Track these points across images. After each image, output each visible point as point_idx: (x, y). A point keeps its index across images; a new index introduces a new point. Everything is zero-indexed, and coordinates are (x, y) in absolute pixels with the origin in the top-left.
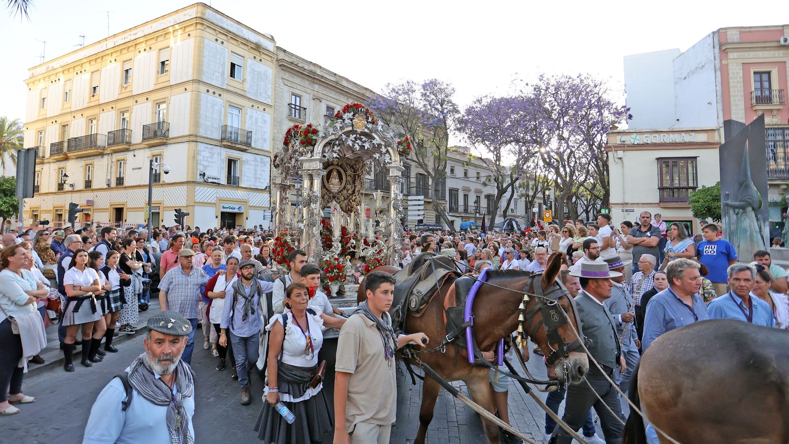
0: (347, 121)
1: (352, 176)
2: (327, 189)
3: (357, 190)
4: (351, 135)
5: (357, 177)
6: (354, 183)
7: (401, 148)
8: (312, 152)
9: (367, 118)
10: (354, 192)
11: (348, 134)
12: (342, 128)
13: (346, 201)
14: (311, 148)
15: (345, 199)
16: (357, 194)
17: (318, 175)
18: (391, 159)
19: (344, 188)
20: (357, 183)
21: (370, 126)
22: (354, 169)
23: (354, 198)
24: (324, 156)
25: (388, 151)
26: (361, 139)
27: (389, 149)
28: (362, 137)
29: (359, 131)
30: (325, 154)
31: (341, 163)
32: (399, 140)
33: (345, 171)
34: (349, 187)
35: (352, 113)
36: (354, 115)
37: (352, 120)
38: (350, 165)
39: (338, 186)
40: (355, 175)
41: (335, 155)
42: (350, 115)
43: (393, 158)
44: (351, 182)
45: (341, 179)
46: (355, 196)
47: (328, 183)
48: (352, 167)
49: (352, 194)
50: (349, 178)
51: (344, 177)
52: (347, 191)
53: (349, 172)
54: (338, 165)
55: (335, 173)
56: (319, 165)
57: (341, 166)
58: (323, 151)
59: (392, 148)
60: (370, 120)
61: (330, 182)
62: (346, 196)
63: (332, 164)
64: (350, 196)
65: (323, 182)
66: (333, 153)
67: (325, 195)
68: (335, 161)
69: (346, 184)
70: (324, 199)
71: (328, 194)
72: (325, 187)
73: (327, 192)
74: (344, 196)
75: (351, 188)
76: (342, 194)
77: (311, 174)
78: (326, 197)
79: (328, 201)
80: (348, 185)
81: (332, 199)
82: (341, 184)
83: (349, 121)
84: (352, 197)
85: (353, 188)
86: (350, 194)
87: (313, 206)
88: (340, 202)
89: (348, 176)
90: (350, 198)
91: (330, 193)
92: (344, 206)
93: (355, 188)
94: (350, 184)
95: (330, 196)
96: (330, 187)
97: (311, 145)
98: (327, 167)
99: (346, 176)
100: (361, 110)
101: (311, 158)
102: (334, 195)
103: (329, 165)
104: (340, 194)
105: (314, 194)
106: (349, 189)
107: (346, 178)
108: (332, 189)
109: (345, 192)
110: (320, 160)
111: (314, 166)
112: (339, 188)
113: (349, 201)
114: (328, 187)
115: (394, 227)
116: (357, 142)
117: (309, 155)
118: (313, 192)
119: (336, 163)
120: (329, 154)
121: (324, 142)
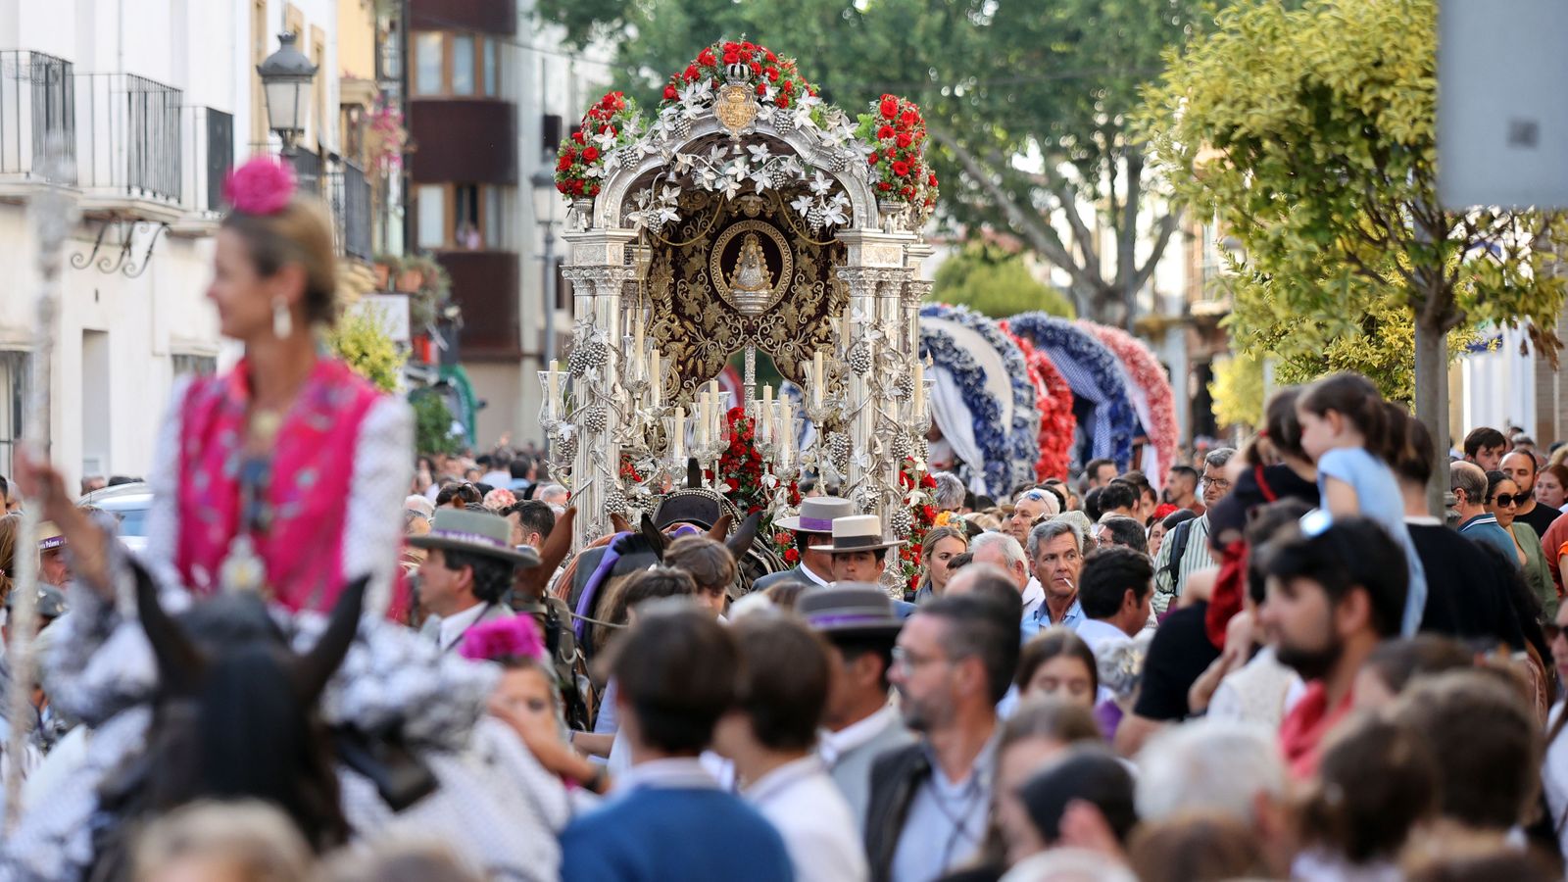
0: (693, 110)
1: (817, 252)
2: (723, 304)
3: (834, 300)
4: (714, 149)
5: (834, 253)
6: (824, 274)
7: (877, 177)
8: (591, 212)
9: (760, 91)
10: (823, 309)
11: (701, 146)
12: (676, 134)
13: (792, 344)
14: (587, 202)
15: (790, 335)
16: (833, 313)
17: (607, 281)
18: (849, 211)
19: (787, 297)
20: (837, 275)
21: (770, 113)
23: (824, 329)
25: (837, 187)
26: (746, 159)
28: (751, 149)
29: (736, 133)
30: (632, 216)
31: (774, 208)
32: (870, 151)
33: (790, 237)
34: (804, 291)
35: (708, 84)
36: (714, 88)
37: (707, 104)
39: (764, 293)
40: (826, 251)
41: (668, 216)
42: (703, 90)
43: (856, 211)
44: (814, 276)
45: (774, 263)
46: (828, 323)
47: (728, 282)
49: (818, 317)
50: (805, 261)
51: (786, 256)
52: (799, 306)
53: (802, 241)
54: (761, 217)
55: (753, 248)
56: (616, 254)
57: (773, 221)
58: (628, 205)
59: (852, 176)
60: (771, 93)
61: (733, 280)
62: (793, 326)
63: (742, 216)
64: (809, 322)
65: (711, 282)
66: (660, 211)
67: (717, 325)
68: (751, 204)
69: (792, 283)
70: (715, 338)
71: (728, 321)
72: (716, 297)
73: (727, 313)
74: (785, 326)
75: (810, 294)
76: (777, 319)
77: (591, 280)
78: (722, 332)
79: (729, 346)
80: (800, 284)
81: (742, 336)
82: (775, 281)
83: (699, 109)
84: (818, 327)
85: (821, 295)
86: (810, 319)
87: (591, 373)
88: (772, 347)
89: (802, 252)
90: (809, 329)
91: (735, 318)
92: (789, 359)
93: (825, 293)
94: (809, 282)
95: (736, 328)
96: (734, 298)
97: (583, 195)
98: (724, 227)
99: (794, 254)
100: (733, 68)
101: (588, 234)
102: (750, 324)
103: (730, 221)
104: (773, 321)
105: (594, 339)
106: (805, 300)
107: (795, 261)
108: (740, 305)
109: (789, 310)
110: (613, 239)
111: (598, 256)
112: (770, 298)
113: (807, 340)
114: (726, 298)
115: (865, 431)
116: (731, 170)
117: (583, 221)
118: (593, 333)
119: (754, 211)
120: (647, 213)
121: (627, 182)
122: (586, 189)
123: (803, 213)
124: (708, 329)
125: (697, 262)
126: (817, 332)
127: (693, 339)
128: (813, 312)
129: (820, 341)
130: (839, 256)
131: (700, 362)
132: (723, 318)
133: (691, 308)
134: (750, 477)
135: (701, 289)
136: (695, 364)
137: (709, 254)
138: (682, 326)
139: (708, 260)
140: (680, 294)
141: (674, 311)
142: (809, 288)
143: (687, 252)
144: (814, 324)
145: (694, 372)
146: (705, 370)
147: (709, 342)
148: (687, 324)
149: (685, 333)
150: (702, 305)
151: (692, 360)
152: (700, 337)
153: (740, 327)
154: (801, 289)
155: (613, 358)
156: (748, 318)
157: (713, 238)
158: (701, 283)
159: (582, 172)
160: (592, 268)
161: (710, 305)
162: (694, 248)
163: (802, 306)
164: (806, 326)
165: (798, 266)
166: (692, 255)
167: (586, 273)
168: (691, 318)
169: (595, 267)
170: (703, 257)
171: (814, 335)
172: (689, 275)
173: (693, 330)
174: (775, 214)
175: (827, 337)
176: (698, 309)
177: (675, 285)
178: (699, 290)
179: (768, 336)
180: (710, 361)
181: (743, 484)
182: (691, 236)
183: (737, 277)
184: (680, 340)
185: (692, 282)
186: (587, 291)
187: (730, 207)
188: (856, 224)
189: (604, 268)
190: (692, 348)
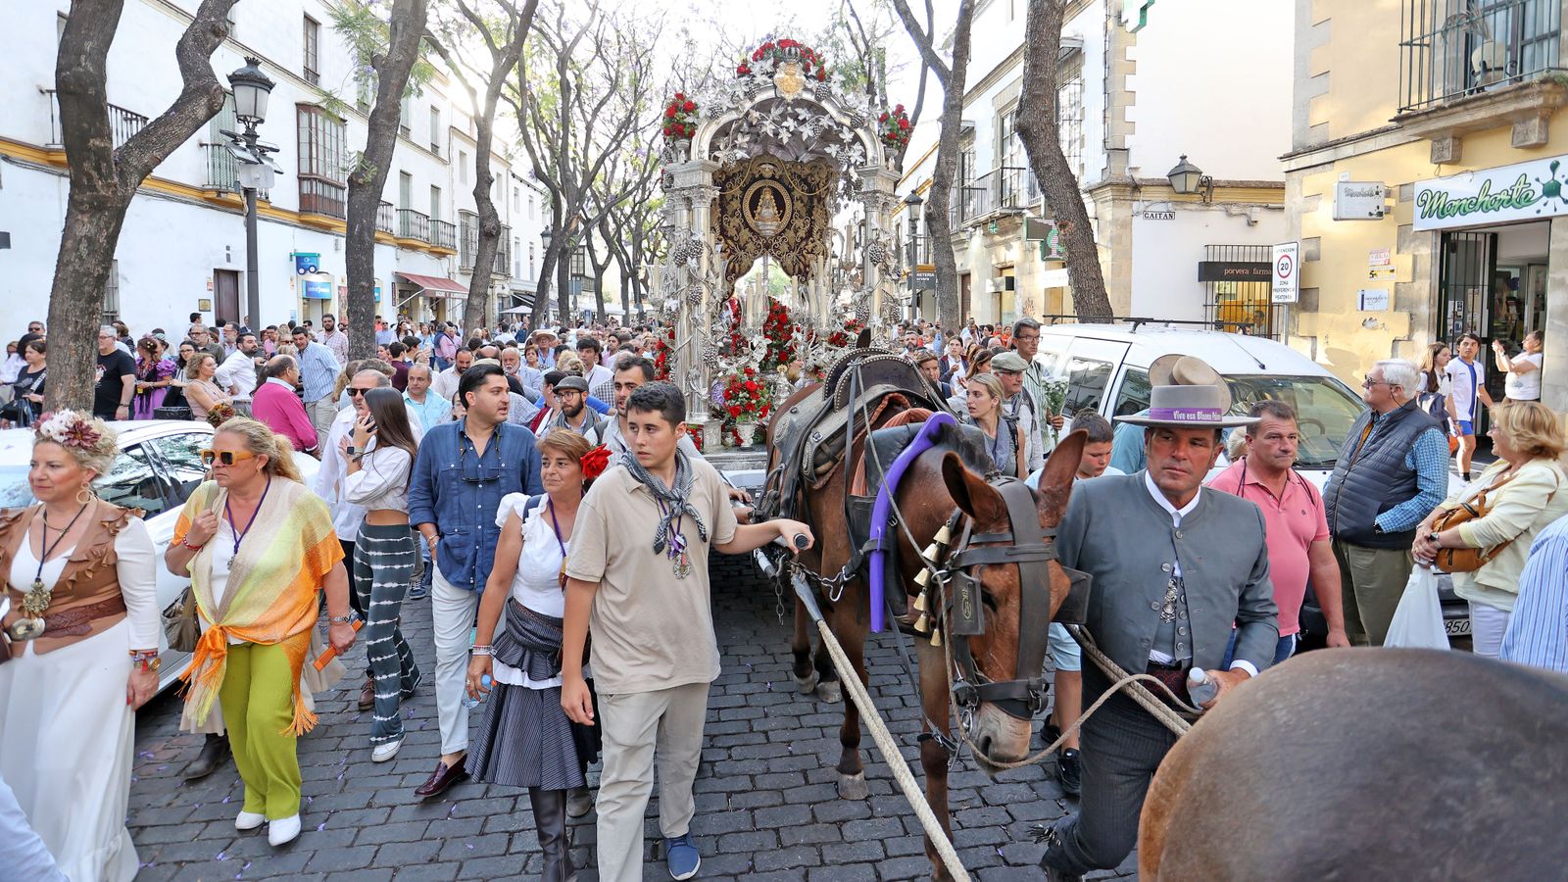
0: (759, 79)
1: (806, 200)
2: (751, 230)
3: (816, 229)
4: (772, 110)
5: (816, 201)
6: (810, 213)
7: (886, 131)
8: (688, 151)
9: (807, 69)
10: (810, 233)
11: (765, 107)
12: (750, 95)
13: (793, 254)
14: (685, 142)
15: (791, 249)
16: (816, 236)
17: (702, 197)
18: (864, 155)
19: (789, 226)
20: (817, 214)
21: (813, 84)
22: (809, 185)
23: (811, 245)
24: (716, 159)
25: (857, 139)
26: (795, 117)
27: (860, 132)
28: (799, 110)
29: (789, 98)
30: (717, 153)
31: (781, 172)
32: (880, 113)
33: (790, 191)
34: (798, 223)
35: (772, 61)
36: (775, 65)
37: (771, 75)
38: (799, 177)
39: (776, 223)
40: (811, 199)
41: (740, 154)
42: (768, 65)
43: (870, 155)
44: (803, 212)
45: (781, 206)
46: (813, 242)
47: (753, 216)
48: (805, 181)
49: (807, 238)
50: (799, 205)
51: (788, 202)
52: (796, 232)
53: (798, 192)
54: (773, 178)
55: (768, 196)
56: (708, 179)
57: (780, 181)
58: (713, 147)
59: (867, 129)
60: (813, 71)
61: (757, 215)
62: (792, 243)
63: (761, 177)
64: (802, 241)
65: (743, 216)
66: (736, 151)
67: (747, 243)
68: (767, 170)
69: (792, 218)
70: (747, 250)
71: (754, 240)
72: (747, 225)
73: (753, 235)
74: (788, 243)
75: (802, 225)
76: (783, 239)
77: (688, 198)
78: (750, 246)
79: (755, 255)
80: (796, 218)
81: (762, 249)
82: (781, 218)
83: (765, 78)
84: (807, 244)
85: (809, 225)
86: (802, 239)
87: (692, 262)
88: (780, 256)
89: (797, 200)
90: (802, 246)
91: (758, 239)
92: (790, 263)
93: (811, 224)
94: (801, 217)
95: (759, 244)
96: (757, 226)
97: (684, 136)
98: (751, 184)
99: (792, 201)
100: (790, 51)
101: (687, 164)
102: (767, 241)
103: (754, 180)
104: (780, 240)
105: (693, 238)
106: (799, 228)
107: (793, 205)
108: (761, 230)
109: (790, 234)
110: (704, 167)
111: (694, 180)
112: (778, 227)
113: (800, 252)
114: (752, 226)
115: (876, 302)
116: (785, 124)
117: (683, 156)
118: (692, 234)
119: (768, 175)
120: (726, 152)
121: (714, 128)
122: (687, 130)
123: (834, 155)
124: (742, 244)
125: (735, 204)
126: (807, 247)
127: (733, 251)
128: (804, 236)
129: (808, 253)
130: (819, 202)
131: (737, 265)
132: (751, 238)
133: (732, 232)
134: (781, 334)
135: (738, 221)
136: (734, 266)
137: (742, 199)
138: (727, 243)
139: (741, 203)
140: (725, 224)
141: (722, 233)
142: (802, 221)
143: (729, 198)
144: (804, 243)
145: (733, 271)
146: (740, 269)
147: (742, 253)
148: (729, 241)
149: (729, 247)
150: (738, 231)
151: (732, 263)
152: (737, 250)
153: (761, 243)
154: (796, 222)
155: (705, 251)
156: (765, 238)
157: (744, 190)
158: (738, 217)
159: (684, 118)
160: (690, 188)
161: (743, 231)
162: (733, 196)
163: (798, 231)
164: (800, 243)
165: (795, 207)
166: (732, 200)
167: (686, 193)
168: (731, 238)
169: (693, 187)
170: (739, 201)
171: (805, 249)
172: (730, 213)
173: (733, 245)
174: (781, 176)
175: (812, 250)
176: (736, 233)
177: (721, 218)
178: (735, 221)
179: (778, 249)
180: (743, 264)
181: (777, 339)
182: (731, 189)
183: (759, 214)
184: (725, 251)
185: (732, 216)
186: (684, 207)
187: (754, 172)
188: (869, 164)
189: (701, 186)
190: (732, 257)
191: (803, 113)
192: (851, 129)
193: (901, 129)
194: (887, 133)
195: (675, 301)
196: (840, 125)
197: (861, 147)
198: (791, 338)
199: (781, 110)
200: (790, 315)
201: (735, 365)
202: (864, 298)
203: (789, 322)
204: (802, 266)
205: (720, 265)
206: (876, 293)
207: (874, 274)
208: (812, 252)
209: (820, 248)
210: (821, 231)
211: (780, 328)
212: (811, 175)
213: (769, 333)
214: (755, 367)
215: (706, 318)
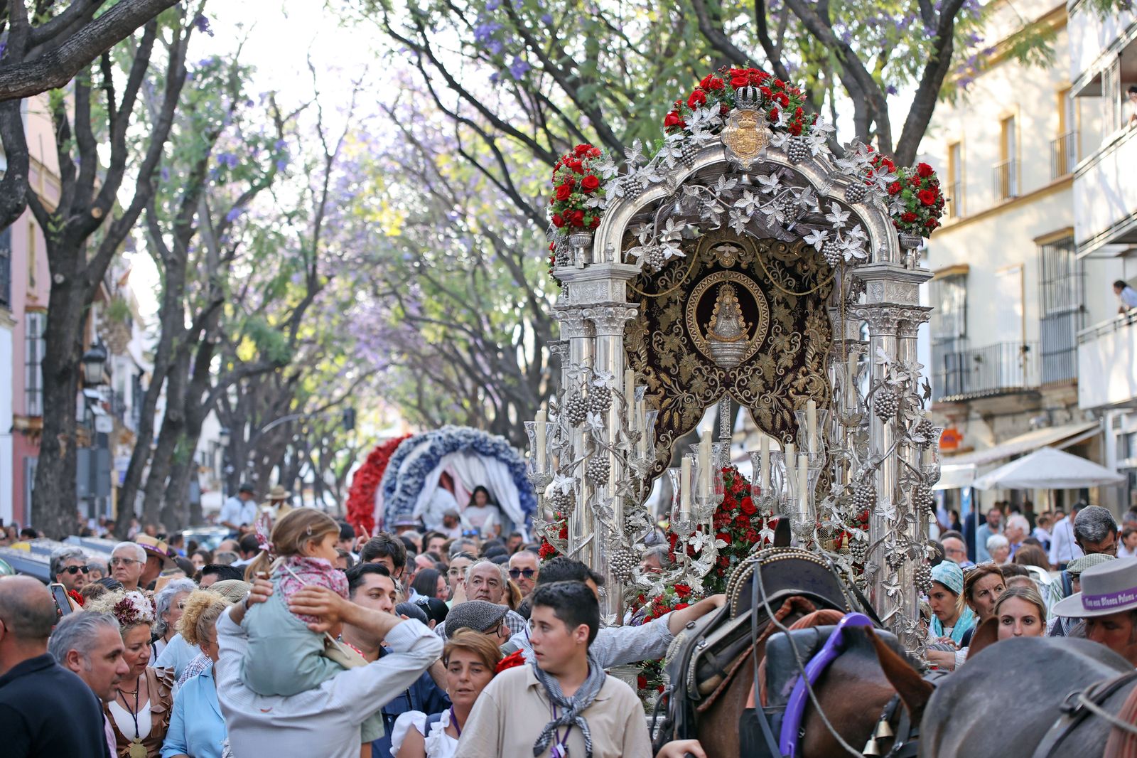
0: (699, 136)
1: (793, 304)
2: (700, 356)
3: (811, 351)
5: (810, 304)
6: (800, 326)
7: (900, 208)
8: (589, 248)
9: (773, 117)
10: (800, 360)
11: (708, 176)
12: (682, 161)
13: (771, 396)
14: (584, 236)
15: (767, 387)
16: (811, 364)
17: (610, 320)
18: (867, 245)
19: (764, 348)
20: (813, 326)
21: (783, 139)
22: (798, 278)
23: (802, 380)
24: (632, 260)
25: (855, 219)
26: (756, 191)
27: (860, 209)
28: (762, 180)
29: (745, 162)
30: (633, 251)
31: (749, 259)
32: (891, 179)
33: (766, 288)
34: (780, 342)
35: (716, 109)
36: (723, 114)
37: (716, 130)
38: (782, 264)
39: (742, 343)
40: (802, 302)
41: (671, 251)
42: (711, 114)
43: (877, 245)
44: (789, 323)
45: (750, 313)
46: (806, 374)
47: (704, 332)
48: (789, 270)
49: (795, 368)
50: (781, 313)
51: (762, 307)
52: (776, 357)
53: (779, 292)
54: (737, 268)
55: (728, 299)
56: (619, 291)
57: (749, 272)
58: (629, 239)
59: (871, 206)
60: (783, 119)
61: (709, 330)
62: (770, 377)
63: (717, 267)
64: (786, 374)
65: (686, 334)
66: (663, 245)
67: (693, 377)
68: (727, 255)
69: (769, 334)
70: (692, 390)
71: (705, 372)
72: (692, 348)
73: (703, 364)
74: (763, 377)
75: (787, 346)
76: (755, 370)
77: (589, 321)
78: (698, 383)
79: (706, 398)
80: (777, 335)
81: (719, 388)
82: (751, 334)
83: (708, 135)
84: (795, 379)
85: (799, 346)
86: (787, 370)
87: (594, 420)
88: (749, 399)
89: (778, 303)
90: (787, 381)
91: (712, 370)
92: (767, 411)
93: (803, 344)
94: (785, 333)
95: (713, 380)
96: (710, 349)
97: (582, 227)
98: (699, 278)
99: (770, 305)
100: (745, 91)
101: (588, 269)
102: (727, 375)
103: (705, 272)
104: (750, 372)
105: (598, 383)
106: (782, 351)
107: (771, 312)
108: (717, 356)
109: (766, 361)
110: (614, 274)
111: (598, 294)
112: (747, 349)
113: (784, 392)
114: (702, 350)
115: (886, 482)
116: (739, 204)
117: (581, 256)
118: (595, 377)
119: (728, 262)
120: (648, 248)
121: (629, 212)
122: (587, 220)
123: (818, 247)
124: (684, 380)
125: (673, 313)
126: (795, 384)
127: (669, 391)
128: (790, 364)
129: (798, 393)
130: (816, 307)
131: (676, 415)
132: (700, 370)
133: (667, 360)
134: (743, 531)
135: (677, 341)
136: (671, 417)
137: (684, 305)
138: (658, 378)
139: (683, 311)
140: (655, 346)
141: (650, 363)
142: (787, 339)
143: (661, 303)
144: (791, 376)
145: (670, 425)
146: (681, 423)
147: (685, 394)
148: (663, 376)
149: (661, 386)
150: (678, 357)
151: (668, 413)
152: (676, 390)
153: (717, 378)
154: (777, 341)
155: (615, 405)
156: (724, 370)
157: (688, 289)
158: (677, 335)
159: (582, 202)
160: (592, 306)
161: (686, 357)
162: (669, 299)
163: (779, 357)
164: (783, 377)
165: (775, 316)
166: (667, 306)
167: (586, 313)
168: (666, 370)
169: (597, 305)
170: (679, 308)
171: (792, 386)
172: (664, 327)
173: (669, 382)
174: (751, 265)
175: (805, 389)
176: (674, 362)
177: (650, 336)
178: (674, 342)
179: (745, 387)
180: (686, 414)
181: (735, 539)
182: (666, 287)
183: (713, 328)
184: (655, 393)
185: (667, 334)
186: (582, 334)
187: (705, 258)
188: (876, 259)
189: (608, 305)
190: (668, 401)
191: (771, 183)
192: (844, 207)
193: (923, 205)
194: (902, 211)
195: (569, 480)
196: (825, 201)
197: (862, 234)
198: (758, 538)
199: (732, 184)
200: (757, 500)
201: (663, 581)
202: (870, 473)
203: (756, 512)
204: (787, 417)
205: (643, 418)
206: (888, 465)
207: (883, 436)
208: (804, 392)
209: (818, 385)
210: (819, 355)
211: (742, 522)
212: (803, 261)
213: (724, 530)
214: (696, 584)
215: (616, 506)
